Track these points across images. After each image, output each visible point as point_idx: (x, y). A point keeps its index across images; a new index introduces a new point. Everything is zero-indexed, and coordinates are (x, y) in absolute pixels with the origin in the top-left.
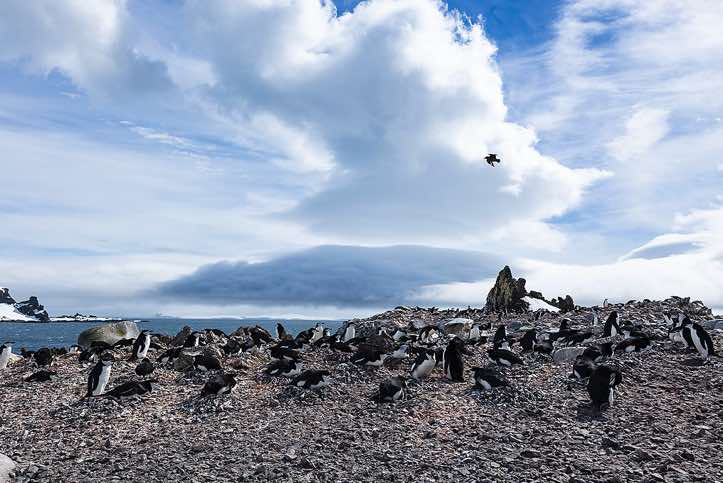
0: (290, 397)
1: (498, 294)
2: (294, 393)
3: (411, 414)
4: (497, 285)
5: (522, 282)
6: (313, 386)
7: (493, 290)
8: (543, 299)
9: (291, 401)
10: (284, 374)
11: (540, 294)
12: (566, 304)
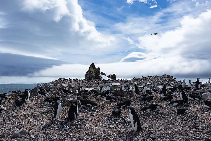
1: (90, 73)
4: (89, 70)
5: (99, 69)
7: (88, 72)
8: (105, 75)
11: (104, 73)
12: (113, 77)
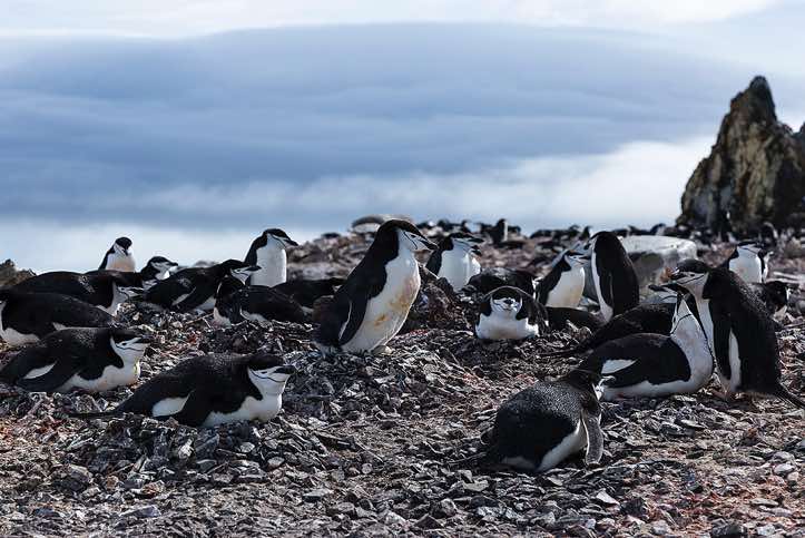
0: (131, 456)
2: (147, 442)
3: (634, 508)
4: (723, 148)
6: (216, 418)
9: (141, 471)
10: (77, 380)
